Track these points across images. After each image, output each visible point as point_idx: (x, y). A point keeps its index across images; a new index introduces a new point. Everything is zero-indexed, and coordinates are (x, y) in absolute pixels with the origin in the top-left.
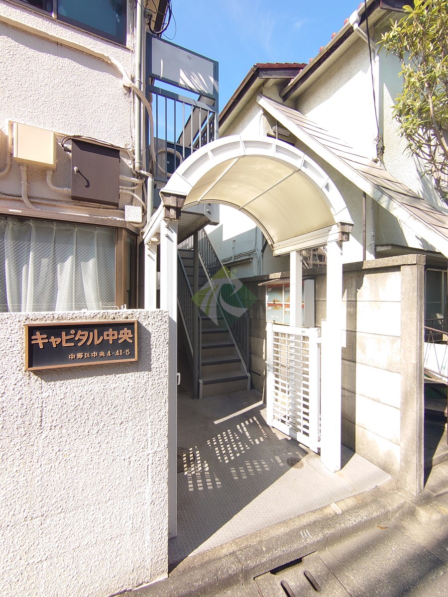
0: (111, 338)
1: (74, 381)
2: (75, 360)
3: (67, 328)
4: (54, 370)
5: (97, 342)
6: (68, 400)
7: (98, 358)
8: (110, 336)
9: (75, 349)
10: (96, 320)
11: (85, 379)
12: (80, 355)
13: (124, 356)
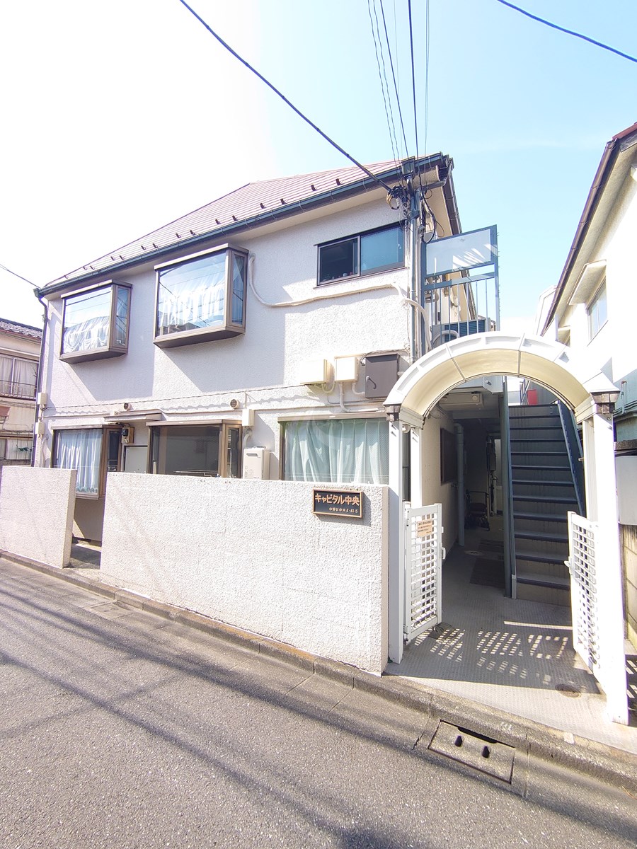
0: (348, 502)
1: (332, 523)
2: (332, 511)
3: (329, 493)
4: (324, 515)
5: (342, 503)
6: (330, 534)
7: (342, 512)
8: (348, 500)
9: (332, 505)
10: (342, 490)
11: (337, 524)
12: (334, 509)
13: (354, 514)
